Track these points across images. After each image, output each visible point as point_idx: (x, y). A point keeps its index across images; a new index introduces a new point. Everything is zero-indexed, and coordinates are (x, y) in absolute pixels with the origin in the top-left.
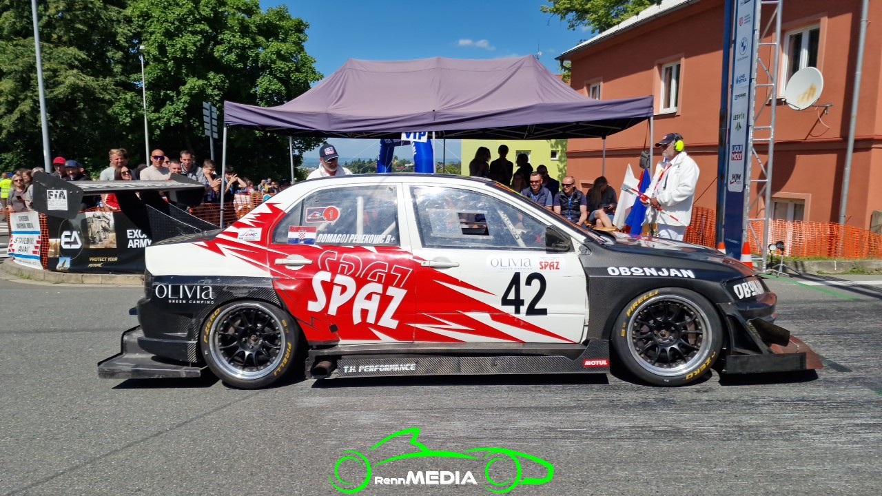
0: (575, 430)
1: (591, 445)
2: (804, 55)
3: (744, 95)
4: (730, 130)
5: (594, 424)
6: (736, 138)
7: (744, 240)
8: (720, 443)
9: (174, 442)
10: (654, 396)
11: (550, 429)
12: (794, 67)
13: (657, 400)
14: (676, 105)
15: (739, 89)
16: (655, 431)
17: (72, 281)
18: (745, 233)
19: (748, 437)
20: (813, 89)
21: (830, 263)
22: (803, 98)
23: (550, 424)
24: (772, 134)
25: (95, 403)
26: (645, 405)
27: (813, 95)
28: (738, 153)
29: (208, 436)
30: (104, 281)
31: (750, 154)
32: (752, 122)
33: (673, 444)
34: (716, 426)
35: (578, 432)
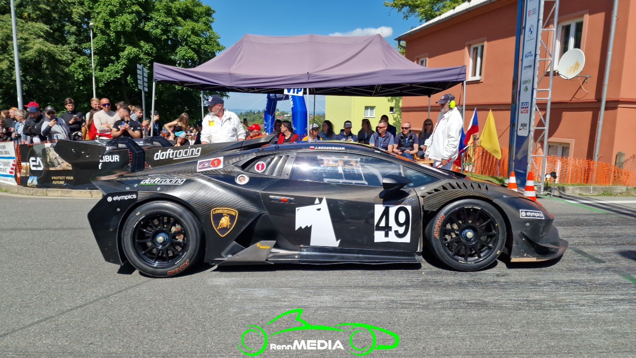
0: (411, 302)
1: (423, 313)
2: (572, 41)
3: (530, 66)
4: (520, 91)
5: (424, 298)
6: (524, 97)
7: (529, 170)
8: (515, 312)
9: (117, 309)
10: (466, 279)
11: (393, 301)
12: (565, 49)
13: (469, 282)
14: (480, 74)
15: (527, 61)
16: (468, 303)
17: (39, 194)
18: (529, 165)
19: (534, 308)
20: (577, 65)
21: (588, 188)
22: (570, 71)
23: (392, 298)
24: (550, 94)
25: (58, 281)
26: (461, 285)
27: (578, 69)
28: (525, 108)
29: (142, 306)
30: (63, 194)
31: (534, 109)
32: (536, 86)
33: (481, 312)
34: (512, 300)
35: (413, 304)
